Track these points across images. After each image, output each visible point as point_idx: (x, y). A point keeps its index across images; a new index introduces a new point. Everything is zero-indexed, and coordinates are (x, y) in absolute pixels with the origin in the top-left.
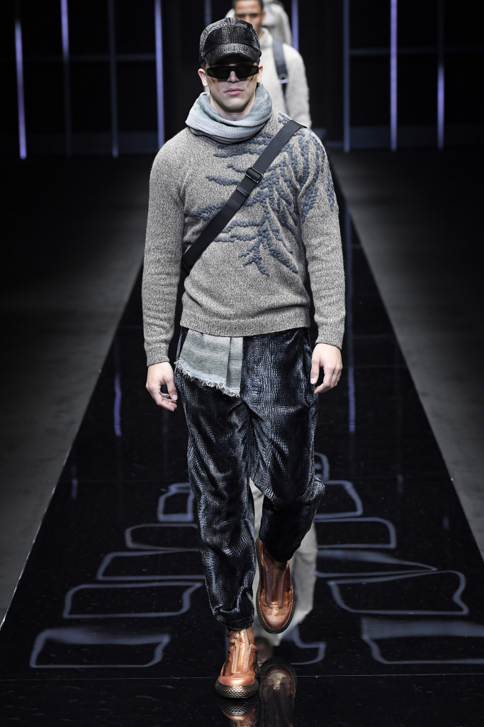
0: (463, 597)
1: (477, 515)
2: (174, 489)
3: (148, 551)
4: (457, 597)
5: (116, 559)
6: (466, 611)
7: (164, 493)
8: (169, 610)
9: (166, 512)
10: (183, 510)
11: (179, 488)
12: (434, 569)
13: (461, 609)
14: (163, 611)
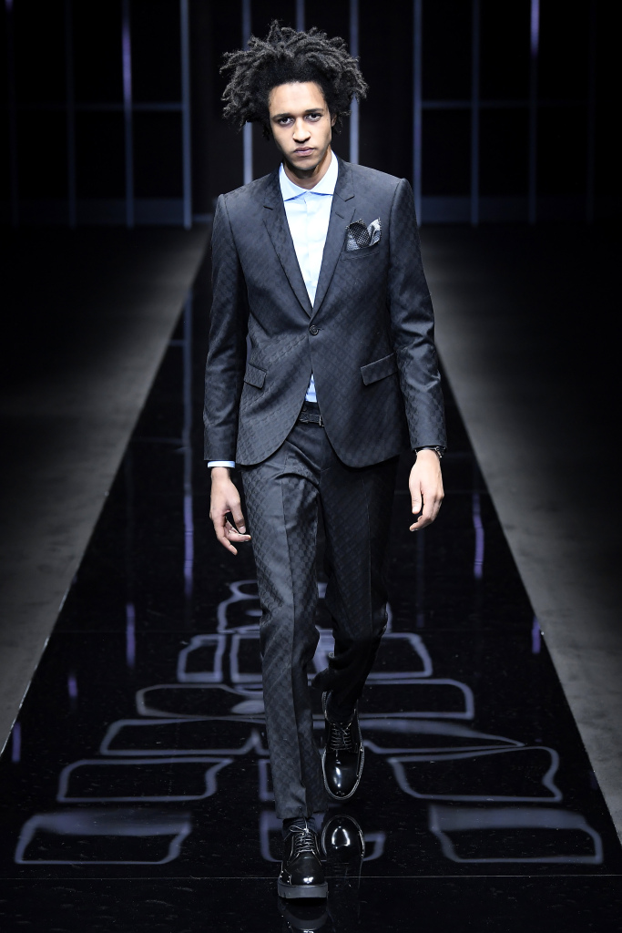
0: (558, 779)
1: (573, 678)
2: (197, 642)
3: (164, 718)
4: (548, 780)
5: (125, 729)
6: (558, 797)
7: (185, 647)
8: (188, 794)
9: (189, 670)
10: (210, 668)
11: (204, 641)
12: (520, 744)
13: (552, 795)
14: (181, 794)
